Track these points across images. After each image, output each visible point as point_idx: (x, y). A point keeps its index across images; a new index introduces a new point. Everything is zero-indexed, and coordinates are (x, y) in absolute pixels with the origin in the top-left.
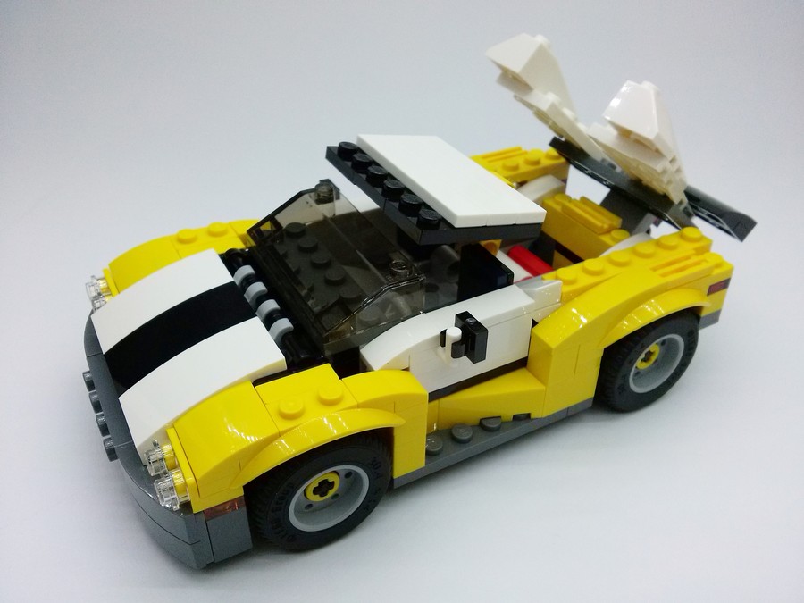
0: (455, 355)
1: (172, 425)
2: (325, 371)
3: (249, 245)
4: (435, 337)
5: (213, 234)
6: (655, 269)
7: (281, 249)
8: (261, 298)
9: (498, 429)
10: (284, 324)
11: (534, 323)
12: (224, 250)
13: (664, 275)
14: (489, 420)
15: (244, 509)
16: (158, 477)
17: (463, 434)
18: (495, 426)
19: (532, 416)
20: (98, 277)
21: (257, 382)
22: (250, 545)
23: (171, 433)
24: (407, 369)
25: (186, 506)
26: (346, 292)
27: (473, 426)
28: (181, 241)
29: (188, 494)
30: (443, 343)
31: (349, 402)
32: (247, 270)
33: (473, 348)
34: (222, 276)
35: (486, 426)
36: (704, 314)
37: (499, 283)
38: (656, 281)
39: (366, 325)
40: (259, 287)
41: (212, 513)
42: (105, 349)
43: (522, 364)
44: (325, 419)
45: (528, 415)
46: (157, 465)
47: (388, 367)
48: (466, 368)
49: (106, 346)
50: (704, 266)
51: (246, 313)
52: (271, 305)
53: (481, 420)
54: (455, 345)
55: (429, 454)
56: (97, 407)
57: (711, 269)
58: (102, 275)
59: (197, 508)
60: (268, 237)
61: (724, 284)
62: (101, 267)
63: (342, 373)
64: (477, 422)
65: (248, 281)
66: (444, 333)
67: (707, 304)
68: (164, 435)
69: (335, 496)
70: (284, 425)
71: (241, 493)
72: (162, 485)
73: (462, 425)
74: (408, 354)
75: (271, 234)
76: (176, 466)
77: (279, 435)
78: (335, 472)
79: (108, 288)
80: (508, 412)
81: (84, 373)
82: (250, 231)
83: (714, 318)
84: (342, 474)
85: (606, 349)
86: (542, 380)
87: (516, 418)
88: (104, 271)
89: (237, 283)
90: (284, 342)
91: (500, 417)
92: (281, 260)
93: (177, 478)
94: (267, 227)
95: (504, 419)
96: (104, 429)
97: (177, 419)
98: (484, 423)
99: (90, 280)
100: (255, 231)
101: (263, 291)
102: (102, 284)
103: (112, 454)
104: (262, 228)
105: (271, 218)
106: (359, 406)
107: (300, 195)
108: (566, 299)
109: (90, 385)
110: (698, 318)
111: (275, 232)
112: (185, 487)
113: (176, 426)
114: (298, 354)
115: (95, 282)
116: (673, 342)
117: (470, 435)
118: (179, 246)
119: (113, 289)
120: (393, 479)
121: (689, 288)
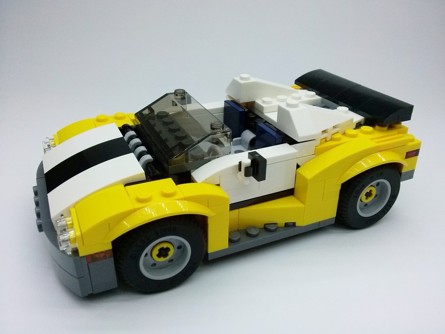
0: (247, 175)
1: (74, 206)
2: (169, 182)
3: (136, 124)
4: (236, 166)
5: (117, 118)
6: (372, 139)
7: (152, 122)
8: (137, 146)
9: (275, 231)
10: (148, 157)
11: (298, 166)
12: (121, 125)
13: (378, 142)
14: (271, 225)
15: (112, 259)
17: (254, 232)
18: (274, 228)
19: (297, 225)
20: (50, 138)
21: (127, 185)
22: (115, 285)
23: (73, 210)
24: (218, 185)
25: (75, 252)
26: (184, 142)
27: (259, 228)
28: (99, 121)
29: (77, 244)
30: (240, 170)
31: (180, 196)
33: (257, 172)
35: (267, 228)
36: (404, 170)
37: (277, 142)
39: (195, 158)
40: (137, 140)
41: (92, 258)
42: (45, 172)
43: (290, 192)
44: (163, 204)
45: (295, 223)
46: (62, 228)
47: (207, 181)
49: (46, 171)
50: (403, 139)
52: (143, 148)
53: (265, 224)
54: (247, 169)
55: (230, 241)
56: (37, 204)
57: (407, 141)
58: (53, 138)
59: (81, 254)
61: (415, 153)
62: (52, 133)
63: (178, 182)
64: (263, 226)
65: (131, 138)
66: (240, 163)
67: (406, 165)
68: (68, 210)
69: (171, 261)
70: (138, 205)
71: (110, 247)
72: (62, 238)
73: (254, 227)
74: (219, 175)
75: (147, 115)
76: (72, 227)
77: (135, 210)
78: (171, 243)
80: (281, 222)
81: (34, 188)
82: (136, 115)
83: (410, 175)
84: (176, 245)
85: (342, 184)
86: (302, 202)
87: (287, 225)
88: (54, 135)
89: (125, 138)
90: (147, 167)
91: (277, 224)
92: (152, 127)
93: (71, 234)
94: (146, 112)
95: (279, 225)
96: (38, 215)
97: (77, 203)
98: (267, 226)
99: (45, 140)
100: (139, 115)
101: (138, 142)
102: (52, 142)
103: (40, 228)
104: (143, 112)
105: (149, 107)
106: (185, 199)
107: (166, 95)
108: (318, 153)
109: (36, 193)
110: (400, 173)
111: (149, 114)
112: (75, 240)
113: (76, 206)
114: (154, 172)
115: (48, 140)
116: (384, 185)
117: (257, 232)
118: (97, 123)
119: (57, 143)
120: (208, 253)
121: (393, 151)
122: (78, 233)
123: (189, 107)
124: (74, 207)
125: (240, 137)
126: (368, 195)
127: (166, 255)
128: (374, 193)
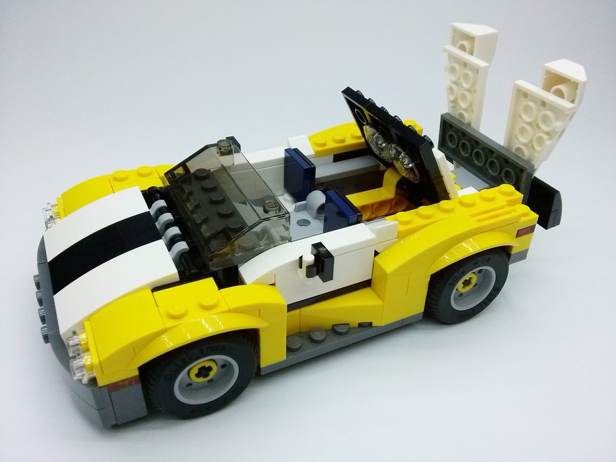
0: (309, 275)
1: (89, 318)
2: (210, 282)
3: (165, 184)
4: (295, 261)
5: (140, 175)
6: (473, 216)
7: (187, 189)
8: (168, 225)
9: (346, 333)
10: (182, 246)
11: (376, 253)
12: (146, 188)
13: (480, 221)
14: (341, 327)
15: (140, 385)
16: (74, 357)
17: (319, 337)
18: (344, 331)
19: (373, 325)
20: (52, 204)
21: (155, 289)
22: (144, 412)
23: (87, 324)
24: (273, 285)
25: (93, 381)
26: (232, 223)
27: (326, 330)
28: (117, 180)
29: (95, 372)
30: (301, 267)
31: (224, 307)
32: (161, 203)
33: (323, 271)
34: (141, 207)
35: (336, 330)
36: (513, 252)
37: (351, 222)
38: (473, 224)
39: (245, 250)
40: (168, 217)
41: (114, 387)
42: (49, 260)
43: (367, 284)
44: (203, 321)
45: (371, 323)
46: (74, 348)
47: (258, 282)
48: (318, 286)
49: (50, 258)
50: (513, 214)
51: (154, 236)
52: (175, 230)
53: (333, 325)
54: (309, 267)
55: (289, 350)
56: (40, 302)
57: (519, 217)
58: (56, 203)
59: (101, 383)
60: (179, 179)
61: (529, 230)
62: (56, 196)
63: (221, 285)
64: (330, 327)
65: (161, 211)
66: (301, 258)
67: (517, 245)
68: (81, 325)
69: (211, 381)
70: (169, 323)
71: (136, 373)
72: (76, 363)
73: (318, 329)
74: (275, 273)
75: (181, 176)
76: (87, 350)
77: (165, 331)
78: (213, 360)
79: (59, 213)
80: (355, 321)
81: (35, 276)
82: (166, 174)
83: (523, 255)
84: (220, 364)
85: (431, 275)
86: (381, 297)
87: (361, 325)
88: (58, 199)
89: (152, 213)
90: (180, 261)
91: (348, 324)
93: (87, 360)
94: (180, 171)
95: (351, 326)
96: (43, 319)
97: (92, 314)
98: (335, 327)
99: (45, 206)
100: (170, 174)
101: (170, 220)
102: (55, 209)
103: (46, 338)
104: (176, 172)
105: (183, 164)
106: (230, 311)
107: (206, 147)
108: (402, 236)
109: (38, 285)
110: (509, 255)
111: (185, 175)
112: (91, 367)
113: (91, 319)
114: (190, 269)
115: (50, 207)
116: (487, 272)
117: (324, 337)
118: (114, 183)
119: (62, 214)
120: (260, 368)
121: (500, 231)
122: (96, 361)
123: (237, 159)
124: (89, 320)
125: (305, 200)
126: (467, 283)
127: (207, 375)
128: (474, 281)
